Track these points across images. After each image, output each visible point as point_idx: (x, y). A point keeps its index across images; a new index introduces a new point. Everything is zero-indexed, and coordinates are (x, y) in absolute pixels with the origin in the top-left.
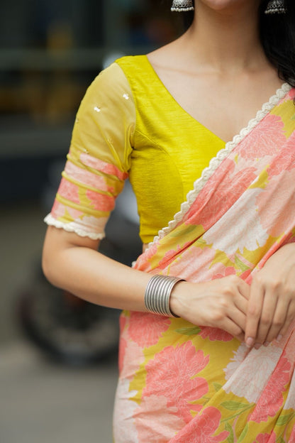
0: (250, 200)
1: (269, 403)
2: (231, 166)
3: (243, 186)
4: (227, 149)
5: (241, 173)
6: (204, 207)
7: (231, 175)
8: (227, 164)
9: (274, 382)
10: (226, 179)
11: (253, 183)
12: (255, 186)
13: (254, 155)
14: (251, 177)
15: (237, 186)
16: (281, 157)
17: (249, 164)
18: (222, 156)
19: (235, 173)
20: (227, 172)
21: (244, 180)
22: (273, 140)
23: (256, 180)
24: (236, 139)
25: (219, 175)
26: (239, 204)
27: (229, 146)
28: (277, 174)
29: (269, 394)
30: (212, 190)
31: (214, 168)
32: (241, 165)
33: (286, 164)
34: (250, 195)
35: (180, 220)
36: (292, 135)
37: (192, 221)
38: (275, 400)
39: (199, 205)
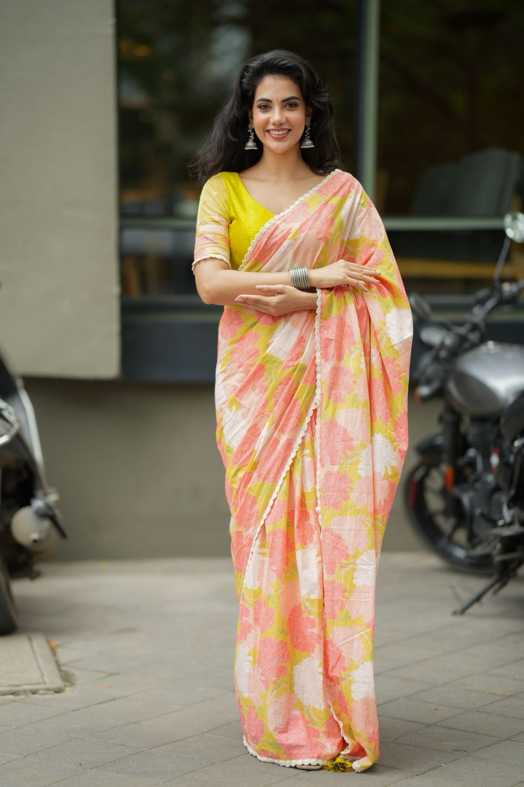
0: (288, 247)
1: (291, 360)
2: (277, 227)
3: (284, 238)
4: (275, 219)
5: (283, 231)
6: (261, 251)
7: (277, 232)
8: (275, 226)
9: (295, 349)
10: (274, 234)
11: (289, 237)
12: (290, 239)
13: (291, 222)
14: (288, 233)
15: (280, 238)
16: (305, 223)
17: (288, 226)
18: (273, 222)
19: (279, 231)
20: (274, 231)
21: (285, 235)
22: (303, 215)
23: (291, 235)
24: (282, 214)
25: (270, 232)
26: (282, 249)
27: (277, 217)
28: (303, 232)
29: (292, 354)
30: (265, 240)
31: (267, 228)
32: (283, 227)
33: (309, 227)
34: (287, 244)
35: (248, 259)
36: (314, 211)
37: (255, 259)
38: (295, 358)
39: (258, 249)
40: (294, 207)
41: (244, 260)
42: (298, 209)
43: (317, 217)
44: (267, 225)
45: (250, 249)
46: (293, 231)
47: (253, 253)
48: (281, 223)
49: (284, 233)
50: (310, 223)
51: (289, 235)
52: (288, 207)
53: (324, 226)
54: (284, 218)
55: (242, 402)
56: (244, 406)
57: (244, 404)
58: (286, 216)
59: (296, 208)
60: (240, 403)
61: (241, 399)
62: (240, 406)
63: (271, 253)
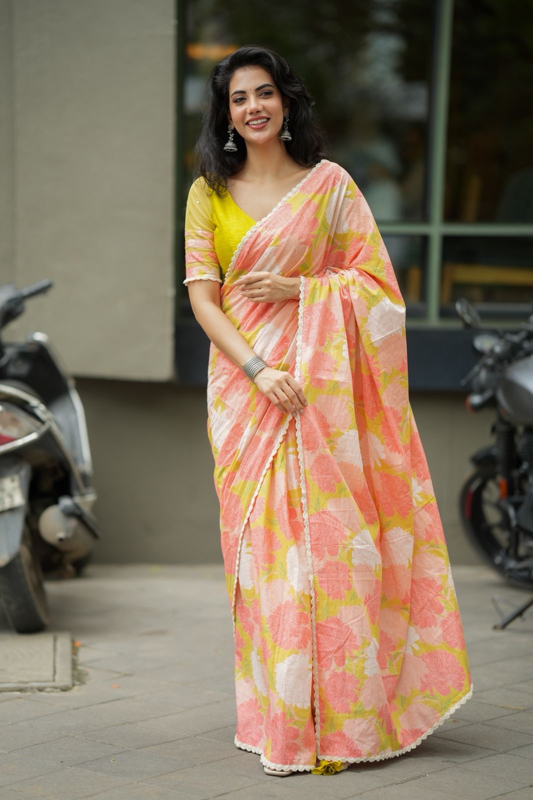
0: (270, 253)
2: (259, 235)
3: (266, 245)
4: (257, 226)
5: (265, 238)
6: (244, 260)
7: (259, 240)
8: (256, 234)
9: (277, 348)
10: (256, 242)
11: (271, 243)
12: (271, 246)
13: (272, 228)
14: (270, 240)
15: (262, 246)
16: (287, 228)
17: (270, 233)
18: (254, 230)
19: (261, 239)
20: (256, 239)
21: (267, 242)
22: (285, 219)
23: (273, 241)
24: (264, 220)
25: (252, 240)
26: (264, 256)
27: (259, 223)
28: (285, 237)
30: (247, 249)
31: (249, 236)
32: (266, 234)
33: (290, 232)
34: (269, 251)
35: (233, 268)
36: (296, 215)
37: (239, 268)
38: (277, 358)
39: (242, 258)
40: (276, 209)
41: (228, 269)
42: (280, 212)
43: (299, 220)
44: (249, 233)
45: (234, 259)
46: (275, 237)
47: (237, 263)
48: (262, 230)
49: (265, 241)
50: (292, 228)
51: (271, 241)
52: (271, 211)
53: (307, 229)
54: (266, 224)
55: (226, 402)
56: (229, 407)
57: (229, 404)
58: (267, 221)
59: (278, 211)
60: (225, 403)
61: (226, 399)
62: (225, 407)
63: (254, 261)
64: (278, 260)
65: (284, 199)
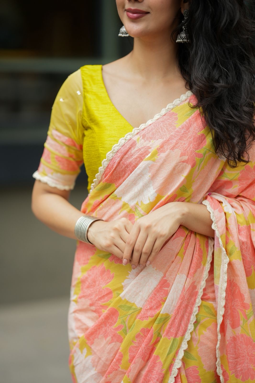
0: (145, 168)
1: (151, 309)
2: (133, 145)
3: (141, 158)
4: (133, 133)
5: (140, 149)
6: (113, 171)
7: (133, 151)
8: (131, 142)
9: (155, 295)
10: (129, 153)
11: (147, 157)
12: (148, 159)
13: (151, 138)
14: (146, 152)
15: (136, 158)
16: (168, 141)
17: (147, 144)
18: (129, 137)
19: (136, 149)
20: (130, 148)
21: (141, 154)
22: (167, 129)
23: (149, 155)
24: (142, 126)
25: (124, 150)
26: (137, 171)
27: (135, 131)
28: (164, 152)
29: (151, 302)
30: (118, 160)
31: (121, 145)
32: (141, 144)
33: (171, 146)
34: (144, 166)
35: (100, 179)
36: (180, 127)
37: (107, 181)
38: (155, 307)
39: (110, 169)
40: (159, 117)
41: (95, 180)
42: (162, 122)
43: (183, 134)
44: (122, 141)
45: (101, 169)
46: (152, 150)
47: (105, 174)
48: (138, 139)
49: (140, 152)
50: (174, 141)
51: (147, 154)
52: (152, 117)
53: (191, 146)
54: (144, 132)
55: (93, 347)
56: (95, 353)
57: (95, 351)
58: (146, 130)
59: (161, 120)
60: (91, 348)
61: (92, 343)
62: (90, 352)
63: (124, 175)
64: (153, 177)
65: (170, 106)
